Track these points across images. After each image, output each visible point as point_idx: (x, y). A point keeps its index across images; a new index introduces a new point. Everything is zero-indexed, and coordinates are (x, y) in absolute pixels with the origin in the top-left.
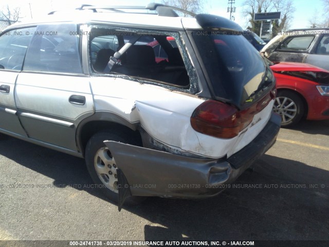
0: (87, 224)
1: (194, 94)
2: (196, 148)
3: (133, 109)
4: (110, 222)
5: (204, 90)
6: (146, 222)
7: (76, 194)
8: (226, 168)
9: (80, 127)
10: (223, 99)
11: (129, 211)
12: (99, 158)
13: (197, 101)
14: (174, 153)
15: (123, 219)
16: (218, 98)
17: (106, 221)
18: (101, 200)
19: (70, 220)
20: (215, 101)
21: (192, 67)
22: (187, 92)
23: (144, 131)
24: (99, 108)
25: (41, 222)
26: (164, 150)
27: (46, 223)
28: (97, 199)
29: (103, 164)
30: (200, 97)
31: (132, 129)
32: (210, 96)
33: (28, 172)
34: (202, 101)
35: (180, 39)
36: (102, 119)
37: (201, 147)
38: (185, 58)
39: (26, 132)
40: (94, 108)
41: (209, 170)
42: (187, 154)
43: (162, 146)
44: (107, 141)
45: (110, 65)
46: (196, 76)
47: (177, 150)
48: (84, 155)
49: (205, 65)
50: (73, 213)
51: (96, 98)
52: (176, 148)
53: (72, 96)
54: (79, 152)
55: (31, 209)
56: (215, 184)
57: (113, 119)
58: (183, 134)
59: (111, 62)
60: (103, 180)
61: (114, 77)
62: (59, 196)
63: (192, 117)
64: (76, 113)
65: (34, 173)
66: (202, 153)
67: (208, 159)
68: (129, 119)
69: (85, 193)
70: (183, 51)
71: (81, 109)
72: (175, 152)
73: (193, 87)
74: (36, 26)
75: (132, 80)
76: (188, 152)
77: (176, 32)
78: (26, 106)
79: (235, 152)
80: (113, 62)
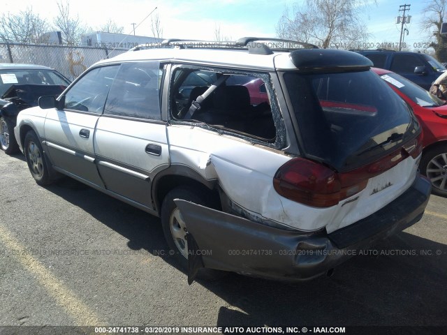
0: (155, 296)
1: (280, 149)
2: (280, 216)
3: (208, 164)
4: (181, 296)
5: (292, 145)
6: (224, 303)
7: (150, 259)
8: (323, 245)
9: (155, 180)
10: (315, 157)
11: (205, 287)
12: (175, 219)
13: (282, 158)
14: (253, 221)
15: (196, 296)
16: (309, 155)
17: (176, 295)
18: (176, 270)
19: (138, 288)
20: (305, 160)
21: (281, 116)
22: (272, 147)
23: (222, 191)
24: (175, 161)
25: (107, 286)
26: (243, 215)
27: (111, 288)
28: (172, 268)
29: (179, 227)
30: (287, 153)
31: (209, 187)
32: (298, 153)
33: (104, 228)
34: (288, 158)
35: (270, 82)
36: (177, 173)
37: (285, 215)
38: (273, 105)
39: (104, 183)
40: (170, 160)
41: (297, 245)
42: (270, 223)
43: (240, 210)
44: (178, 199)
45: (192, 110)
46: (284, 127)
47: (257, 217)
48: (160, 213)
49: (296, 114)
50: (142, 281)
51: (172, 148)
52: (256, 215)
53: (148, 145)
54: (155, 209)
55: (99, 269)
56: (305, 264)
57: (189, 175)
58: (264, 198)
59: (193, 107)
60: (179, 246)
61: (192, 125)
62: (131, 260)
63: (275, 177)
64: (152, 164)
65: (109, 230)
66: (287, 223)
67: (296, 232)
68: (205, 176)
69: (160, 259)
70: (272, 97)
71: (156, 160)
72: (255, 219)
73: (279, 141)
74: (119, 64)
75: (210, 130)
76: (270, 220)
77: (265, 73)
78: (104, 154)
79: (341, 227)
80: (195, 107)
